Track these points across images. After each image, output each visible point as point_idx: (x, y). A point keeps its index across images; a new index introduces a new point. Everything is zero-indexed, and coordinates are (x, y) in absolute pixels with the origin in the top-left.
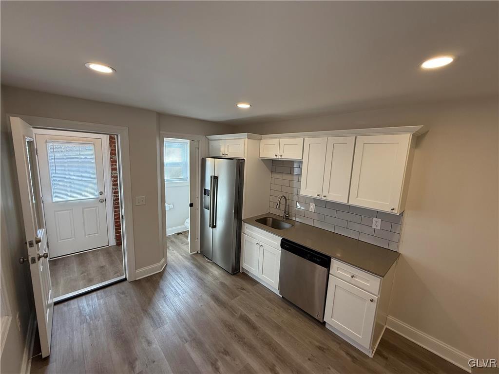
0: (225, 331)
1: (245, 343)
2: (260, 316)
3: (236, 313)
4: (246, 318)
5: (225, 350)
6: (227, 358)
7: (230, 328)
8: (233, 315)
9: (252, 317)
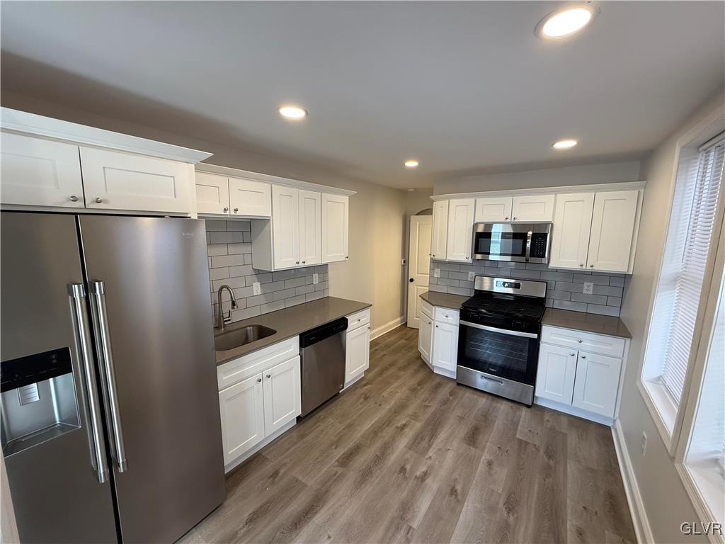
0: (373, 479)
1: (383, 454)
2: (336, 444)
3: (337, 472)
4: (343, 458)
5: (400, 472)
6: (408, 467)
7: (366, 474)
8: (342, 476)
9: (340, 452)
